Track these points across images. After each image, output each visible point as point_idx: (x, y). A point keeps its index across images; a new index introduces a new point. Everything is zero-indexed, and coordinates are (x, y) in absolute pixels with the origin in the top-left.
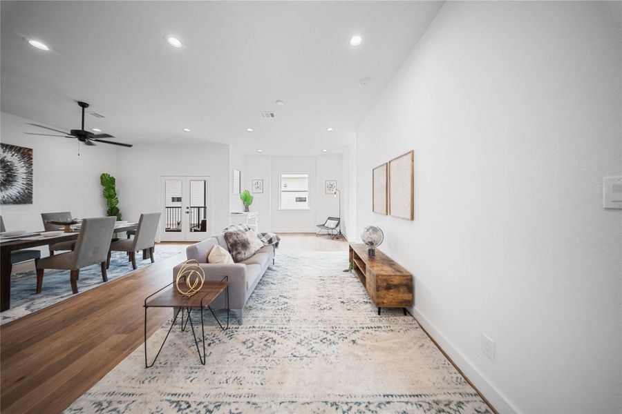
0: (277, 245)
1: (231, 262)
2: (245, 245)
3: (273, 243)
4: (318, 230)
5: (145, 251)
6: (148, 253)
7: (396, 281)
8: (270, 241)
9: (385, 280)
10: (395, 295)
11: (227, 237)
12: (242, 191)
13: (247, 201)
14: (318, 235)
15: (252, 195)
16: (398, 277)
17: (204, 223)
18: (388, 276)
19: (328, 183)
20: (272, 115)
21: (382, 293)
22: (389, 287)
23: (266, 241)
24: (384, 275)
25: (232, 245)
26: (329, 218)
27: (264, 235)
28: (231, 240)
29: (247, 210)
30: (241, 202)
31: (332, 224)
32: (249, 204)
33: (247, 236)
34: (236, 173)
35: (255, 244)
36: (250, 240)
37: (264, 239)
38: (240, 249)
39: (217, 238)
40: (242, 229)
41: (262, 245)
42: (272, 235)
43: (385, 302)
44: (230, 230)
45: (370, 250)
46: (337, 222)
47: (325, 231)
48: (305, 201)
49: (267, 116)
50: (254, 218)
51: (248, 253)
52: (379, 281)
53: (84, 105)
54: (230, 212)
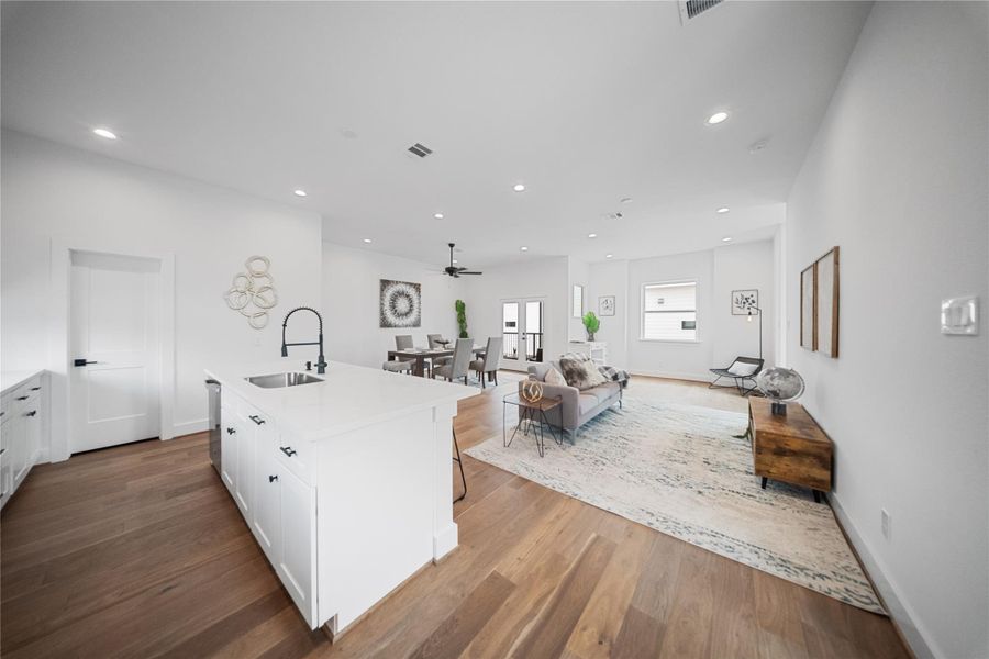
0: (624, 384)
1: (566, 385)
2: (582, 375)
3: (621, 381)
4: (713, 377)
5: (489, 373)
6: (492, 375)
7: (795, 446)
8: (615, 378)
9: (774, 440)
10: (793, 466)
11: (563, 363)
12: (585, 314)
13: (591, 326)
14: (711, 385)
15: (597, 318)
16: (800, 441)
17: (540, 352)
18: (780, 435)
19: (738, 295)
20: (619, 215)
21: (768, 458)
22: (780, 452)
23: (609, 376)
24: (772, 434)
25: (567, 373)
26: (740, 359)
27: (607, 369)
28: (566, 367)
29: (591, 339)
30: (584, 328)
31: (744, 369)
32: (595, 331)
33: (586, 366)
34: (577, 290)
35: (595, 377)
36: (588, 370)
37: (606, 373)
38: (576, 378)
39: (552, 362)
40: (579, 358)
41: (604, 380)
42: (617, 369)
43: (773, 470)
44: (566, 357)
45: (774, 405)
46: (757, 366)
47: (730, 382)
48: (694, 328)
49: (613, 217)
50: (601, 350)
51: (584, 385)
52: (761, 440)
53: (452, 245)
54: (570, 340)
